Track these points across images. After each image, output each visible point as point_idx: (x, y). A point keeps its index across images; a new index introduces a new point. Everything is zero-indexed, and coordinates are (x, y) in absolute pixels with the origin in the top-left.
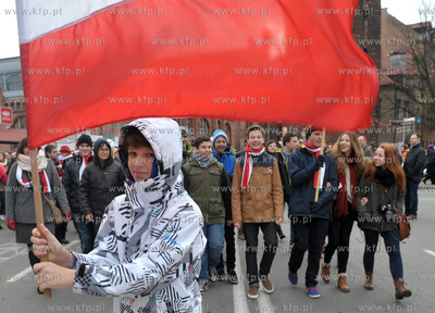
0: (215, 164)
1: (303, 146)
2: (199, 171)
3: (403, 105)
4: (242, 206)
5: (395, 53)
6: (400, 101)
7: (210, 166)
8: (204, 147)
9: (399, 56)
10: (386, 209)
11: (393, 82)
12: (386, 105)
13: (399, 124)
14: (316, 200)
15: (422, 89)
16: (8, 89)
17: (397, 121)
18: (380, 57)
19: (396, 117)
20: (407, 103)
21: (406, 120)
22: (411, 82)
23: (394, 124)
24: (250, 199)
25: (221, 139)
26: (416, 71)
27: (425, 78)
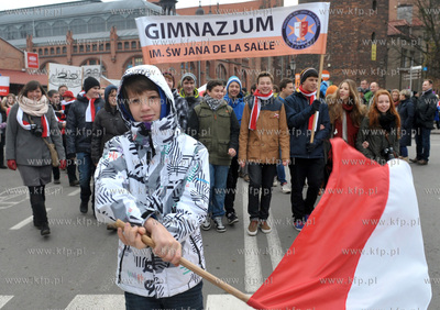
0: (225, 107)
1: (298, 90)
2: (209, 113)
3: (408, 54)
4: (248, 146)
5: (402, 6)
6: (406, 51)
7: (219, 109)
8: (218, 91)
9: (406, 8)
10: (389, 152)
11: (399, 32)
12: (393, 54)
13: (407, 72)
14: (312, 141)
15: (427, 40)
16: (37, 36)
17: (405, 69)
18: (388, 9)
19: (402, 65)
20: (412, 52)
21: (413, 68)
22: (417, 33)
23: (402, 72)
24: (256, 140)
25: (235, 84)
26: (422, 23)
27: (430, 29)
